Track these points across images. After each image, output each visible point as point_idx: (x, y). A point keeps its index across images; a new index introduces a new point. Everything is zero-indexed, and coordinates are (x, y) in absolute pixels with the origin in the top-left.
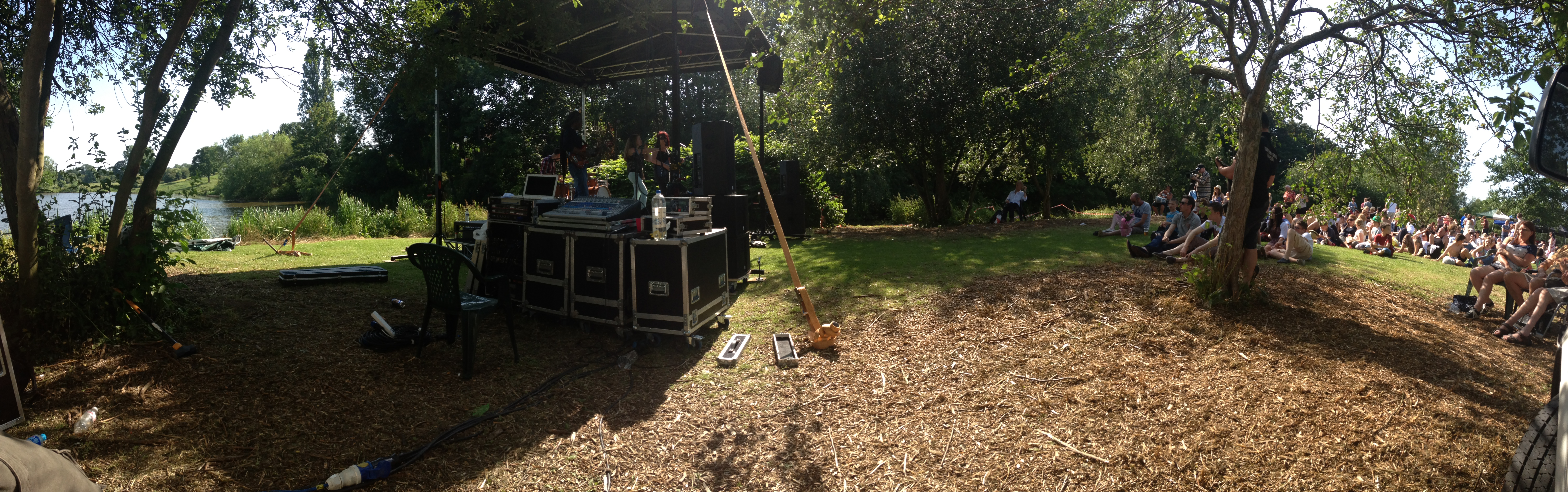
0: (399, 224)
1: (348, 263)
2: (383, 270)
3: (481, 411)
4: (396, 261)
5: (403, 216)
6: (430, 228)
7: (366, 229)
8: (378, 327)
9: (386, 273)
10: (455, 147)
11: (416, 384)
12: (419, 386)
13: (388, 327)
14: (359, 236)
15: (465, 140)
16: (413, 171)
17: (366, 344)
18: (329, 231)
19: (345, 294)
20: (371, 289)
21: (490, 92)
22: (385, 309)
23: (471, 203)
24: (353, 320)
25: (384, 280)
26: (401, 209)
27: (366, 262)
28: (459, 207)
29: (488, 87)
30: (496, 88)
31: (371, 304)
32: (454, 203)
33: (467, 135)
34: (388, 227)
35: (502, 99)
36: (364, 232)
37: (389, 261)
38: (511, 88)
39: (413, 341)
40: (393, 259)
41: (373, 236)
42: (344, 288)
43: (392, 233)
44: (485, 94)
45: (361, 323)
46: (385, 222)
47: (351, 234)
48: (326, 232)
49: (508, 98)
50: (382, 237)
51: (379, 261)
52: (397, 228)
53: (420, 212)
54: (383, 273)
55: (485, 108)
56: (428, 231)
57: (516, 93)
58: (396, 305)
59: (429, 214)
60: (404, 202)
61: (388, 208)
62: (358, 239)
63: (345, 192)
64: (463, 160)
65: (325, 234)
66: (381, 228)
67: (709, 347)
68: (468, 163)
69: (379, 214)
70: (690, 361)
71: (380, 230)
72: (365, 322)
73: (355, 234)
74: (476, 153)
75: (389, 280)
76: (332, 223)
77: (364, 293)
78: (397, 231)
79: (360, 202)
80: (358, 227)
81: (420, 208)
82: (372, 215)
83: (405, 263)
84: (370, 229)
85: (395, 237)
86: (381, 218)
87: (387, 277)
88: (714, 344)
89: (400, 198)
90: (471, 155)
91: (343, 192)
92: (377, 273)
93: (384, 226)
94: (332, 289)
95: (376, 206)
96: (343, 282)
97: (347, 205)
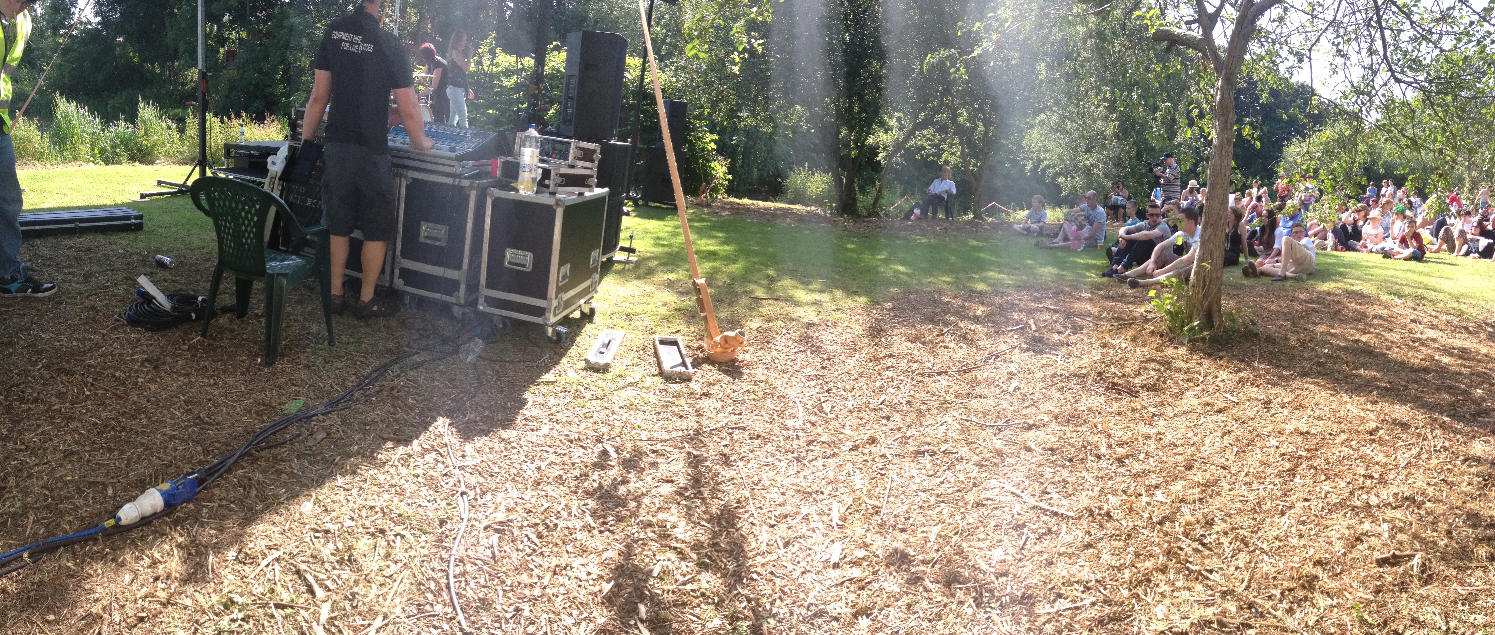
0: (141, 145)
1: (82, 204)
2: (136, 213)
3: (293, 407)
4: (147, 199)
5: (146, 134)
7: (96, 151)
8: (147, 298)
9: (141, 217)
10: (212, 31)
11: (206, 374)
12: (211, 376)
13: (161, 298)
14: (88, 161)
16: (153, 65)
17: (134, 321)
18: (42, 153)
19: (89, 249)
20: (123, 242)
22: (149, 270)
23: (238, 116)
24: (108, 287)
25: (139, 227)
26: (143, 121)
27: (108, 202)
28: (222, 122)
31: (128, 264)
32: (216, 115)
34: (126, 149)
36: (93, 155)
37: (137, 198)
39: (194, 316)
40: (143, 196)
41: (107, 161)
42: (86, 241)
43: (132, 158)
45: (121, 291)
46: (122, 142)
47: (75, 159)
48: (38, 156)
50: (120, 163)
51: (126, 201)
52: (139, 151)
53: (169, 128)
54: (137, 217)
58: (161, 264)
59: (182, 131)
60: (147, 112)
61: (126, 121)
62: (86, 167)
63: (62, 95)
64: (222, 50)
65: (38, 159)
66: (118, 150)
67: (572, 342)
68: (230, 54)
69: (112, 129)
70: (551, 358)
71: (116, 154)
72: (126, 290)
73: (82, 159)
74: (240, 39)
75: (145, 228)
76: (46, 142)
77: (114, 247)
78: (139, 155)
79: (85, 111)
80: (84, 149)
81: (170, 123)
82: (103, 130)
83: (160, 203)
84: (103, 151)
85: (137, 163)
86: (116, 135)
87: (142, 224)
88: (578, 339)
89: (141, 105)
90: (233, 42)
91: (58, 94)
92: (128, 218)
93: (122, 147)
94: (68, 242)
95: (108, 118)
96: (83, 231)
97: (66, 115)
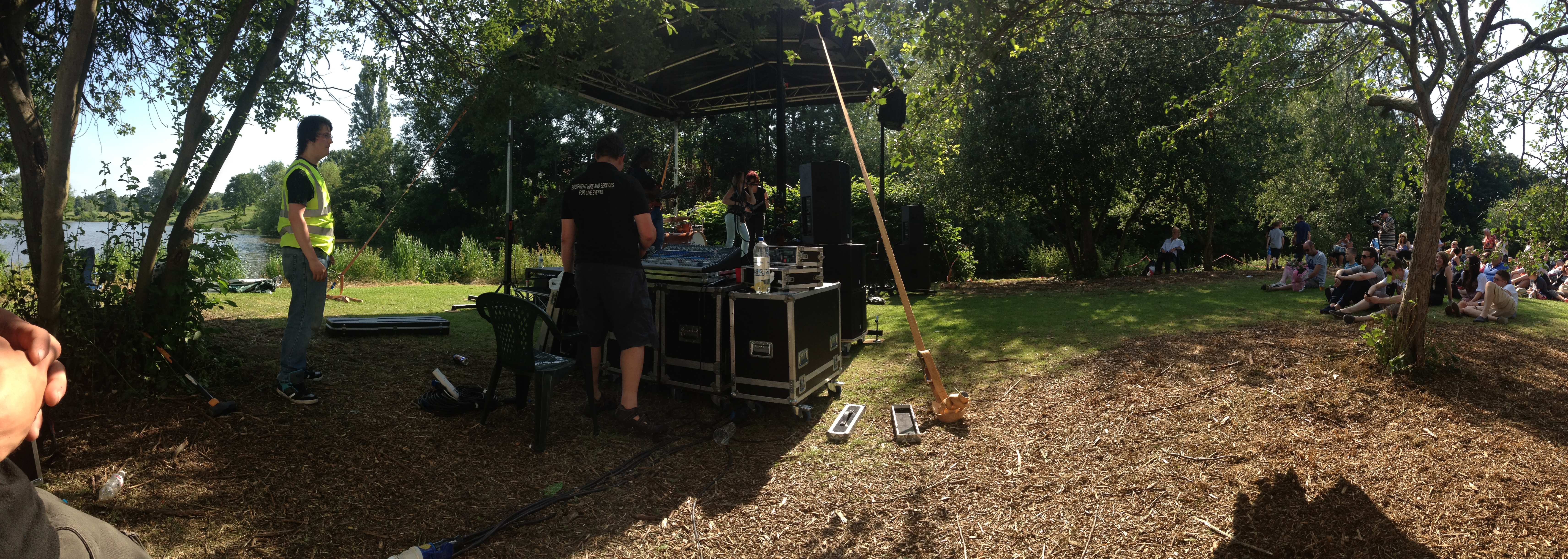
0: (462, 269)
1: (404, 312)
2: (444, 320)
3: (553, 490)
4: (457, 310)
5: (466, 260)
6: (496, 275)
7: (424, 273)
8: (440, 387)
9: (447, 324)
10: (528, 183)
11: (481, 456)
12: (485, 458)
13: (451, 388)
14: (416, 281)
15: (540, 175)
16: (478, 208)
17: (426, 407)
18: (381, 274)
19: (402, 347)
20: (431, 343)
21: (570, 123)
22: (447, 366)
23: (543, 247)
24: (411, 378)
25: (446, 332)
26: (464, 251)
27: (424, 311)
28: (530, 251)
29: (567, 118)
30: (577, 119)
31: (431, 360)
32: (525, 246)
33: (542, 169)
34: (448, 271)
35: (583, 131)
36: (421, 276)
37: (449, 310)
38: (594, 119)
39: (478, 406)
40: (454, 308)
41: (431, 281)
42: (400, 341)
43: (453, 279)
44: (565, 125)
45: (420, 382)
46: (445, 266)
47: (406, 278)
48: (378, 276)
49: (590, 131)
50: (442, 282)
51: (439, 310)
52: (459, 273)
53: (485, 256)
54: (444, 324)
55: (564, 140)
56: (493, 278)
57: (599, 126)
58: (459, 362)
59: (496, 258)
60: (468, 244)
61: (450, 250)
62: (414, 285)
63: (402, 231)
64: (536, 198)
65: (377, 278)
66: (441, 273)
67: (818, 418)
68: (542, 201)
69: (439, 256)
70: (797, 435)
71: (440, 275)
72: (425, 381)
73: (412, 278)
74: (551, 190)
75: (451, 333)
76: (385, 265)
77: (422, 347)
78: (458, 276)
79: (418, 243)
80: (414, 270)
81: (486, 252)
82: (431, 257)
83: (468, 314)
84: (429, 273)
85: (456, 283)
86: (441, 262)
87: (448, 329)
88: (824, 415)
89: (463, 239)
90: (546, 192)
91: (399, 230)
92: (437, 324)
93: (445, 270)
94: (386, 341)
95: (436, 247)
96: (399, 333)
97: (404, 245)
